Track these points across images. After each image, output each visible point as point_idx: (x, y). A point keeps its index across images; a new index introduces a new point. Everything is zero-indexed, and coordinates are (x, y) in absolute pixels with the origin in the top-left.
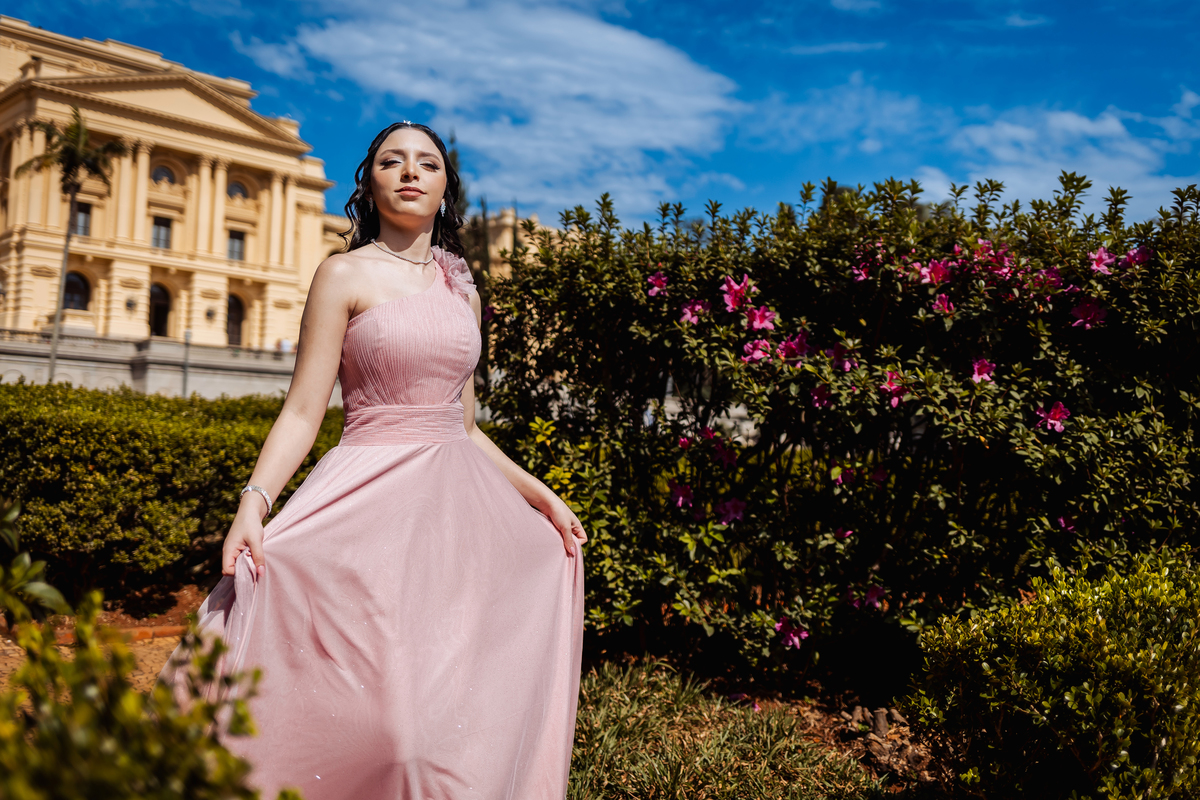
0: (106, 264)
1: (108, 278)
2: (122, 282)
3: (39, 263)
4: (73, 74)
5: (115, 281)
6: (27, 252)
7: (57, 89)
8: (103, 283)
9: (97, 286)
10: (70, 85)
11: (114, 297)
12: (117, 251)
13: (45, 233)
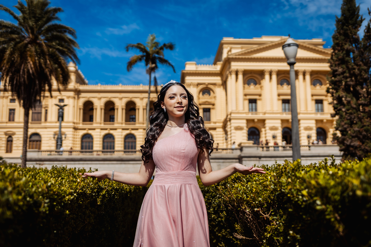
0: (263, 121)
1: (265, 128)
2: (270, 128)
3: (237, 125)
4: (243, 50)
5: (267, 128)
6: (232, 121)
7: (237, 57)
8: (263, 130)
9: (261, 131)
10: (242, 54)
11: (267, 135)
12: (267, 116)
13: (238, 113)
